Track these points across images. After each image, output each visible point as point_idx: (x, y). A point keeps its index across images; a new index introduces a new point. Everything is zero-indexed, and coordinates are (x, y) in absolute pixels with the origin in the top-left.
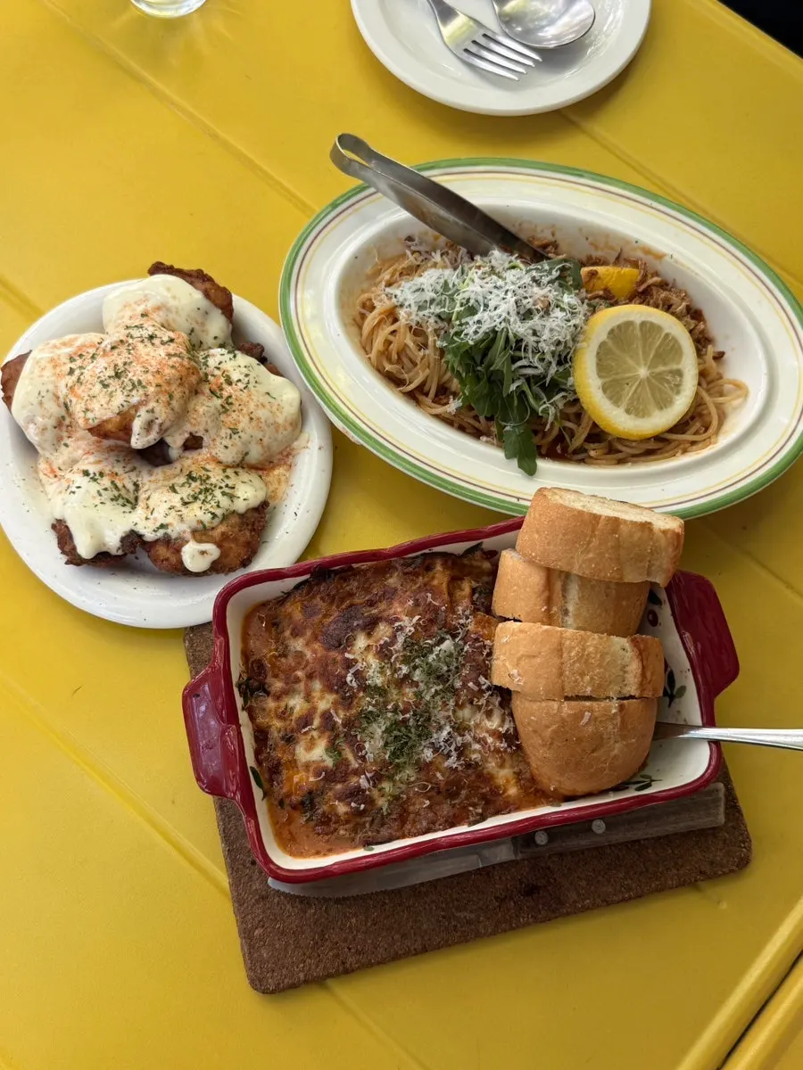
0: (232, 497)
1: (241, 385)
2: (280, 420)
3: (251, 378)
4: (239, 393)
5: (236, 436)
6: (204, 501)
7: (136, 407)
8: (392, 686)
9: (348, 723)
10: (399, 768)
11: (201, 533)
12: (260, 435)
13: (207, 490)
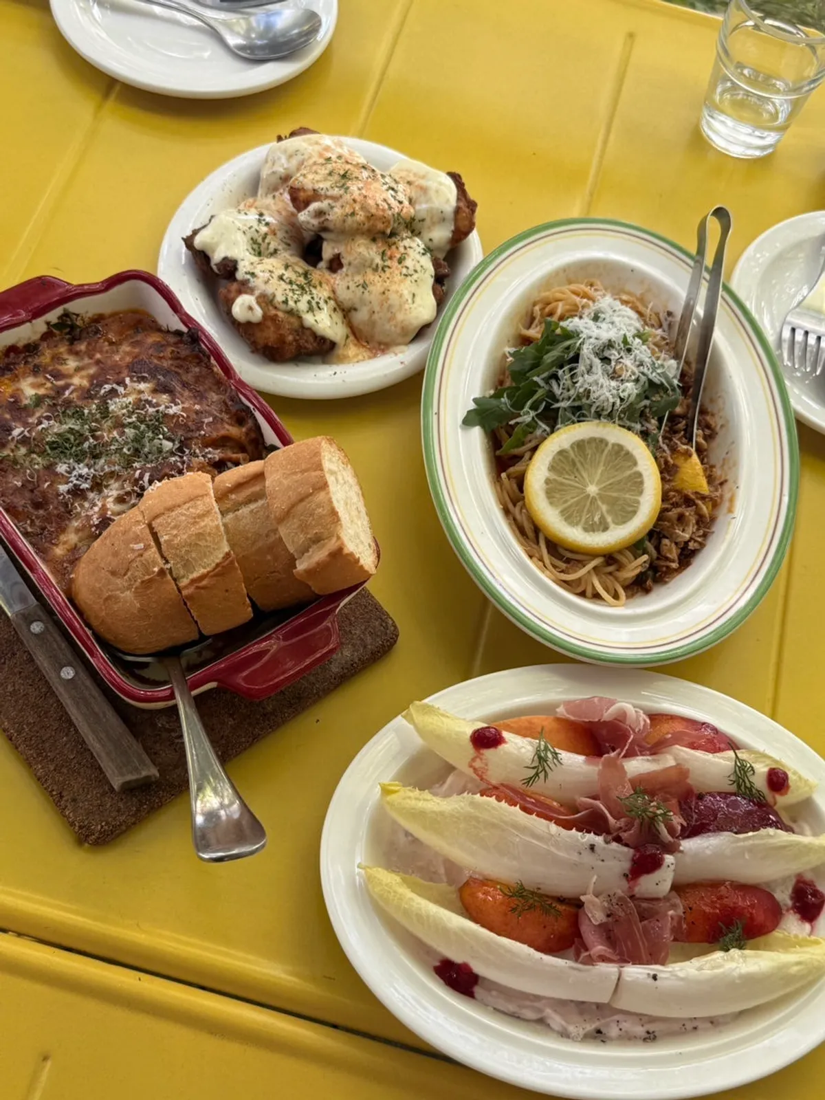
0: (311, 309)
1: (404, 271)
2: (400, 317)
3: (415, 276)
4: (397, 272)
5: (362, 290)
6: (293, 290)
7: (327, 197)
8: (114, 419)
9: (68, 403)
10: (42, 453)
11: (266, 301)
12: (377, 309)
13: (303, 288)
